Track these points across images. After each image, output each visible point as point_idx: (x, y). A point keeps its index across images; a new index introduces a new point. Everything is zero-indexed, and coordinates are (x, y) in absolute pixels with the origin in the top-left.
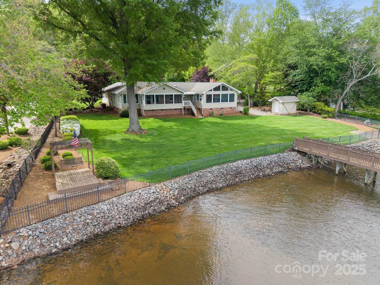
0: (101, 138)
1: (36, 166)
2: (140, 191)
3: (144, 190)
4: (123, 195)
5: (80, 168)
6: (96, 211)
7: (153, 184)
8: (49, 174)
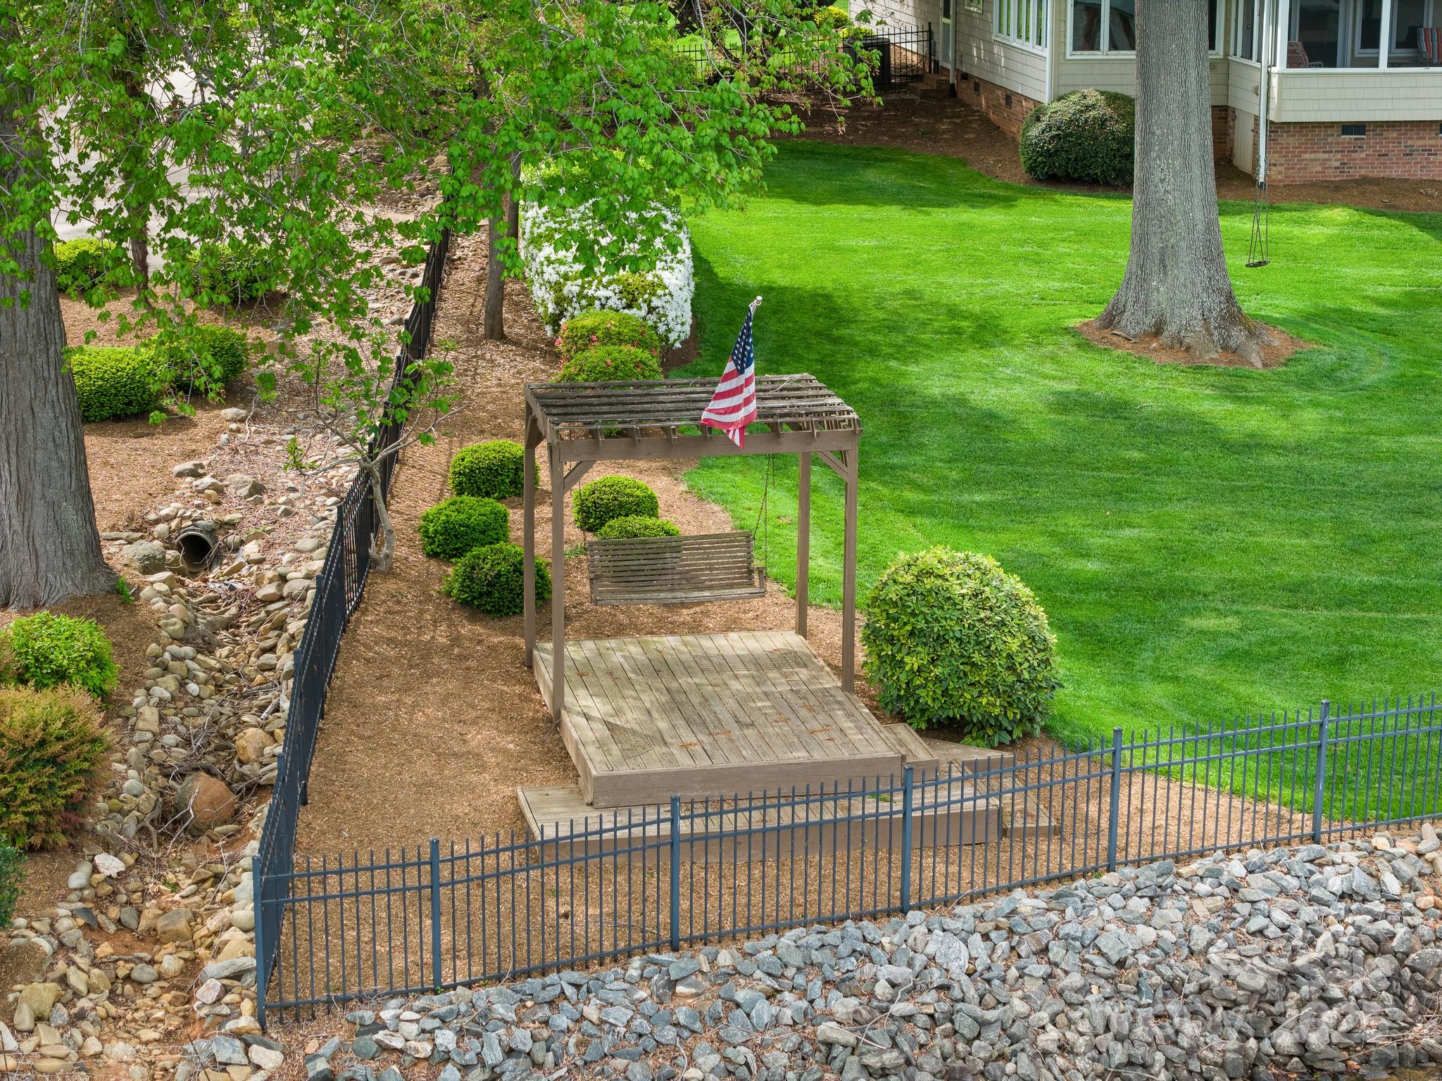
0: (875, 381)
1: (390, 573)
2: (1236, 867)
3: (1262, 868)
4: (1093, 882)
5: (727, 629)
6: (886, 971)
7: (1347, 824)
8: (493, 648)
